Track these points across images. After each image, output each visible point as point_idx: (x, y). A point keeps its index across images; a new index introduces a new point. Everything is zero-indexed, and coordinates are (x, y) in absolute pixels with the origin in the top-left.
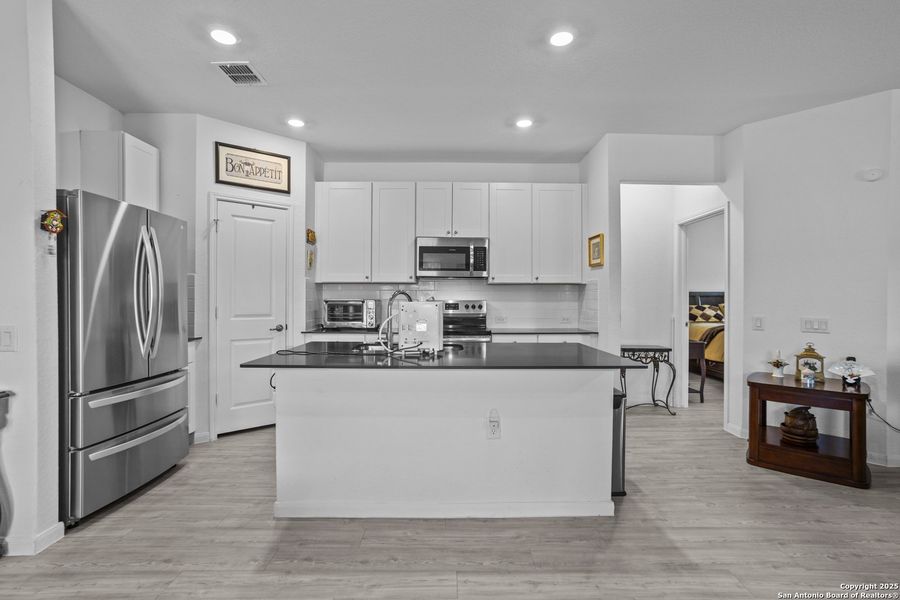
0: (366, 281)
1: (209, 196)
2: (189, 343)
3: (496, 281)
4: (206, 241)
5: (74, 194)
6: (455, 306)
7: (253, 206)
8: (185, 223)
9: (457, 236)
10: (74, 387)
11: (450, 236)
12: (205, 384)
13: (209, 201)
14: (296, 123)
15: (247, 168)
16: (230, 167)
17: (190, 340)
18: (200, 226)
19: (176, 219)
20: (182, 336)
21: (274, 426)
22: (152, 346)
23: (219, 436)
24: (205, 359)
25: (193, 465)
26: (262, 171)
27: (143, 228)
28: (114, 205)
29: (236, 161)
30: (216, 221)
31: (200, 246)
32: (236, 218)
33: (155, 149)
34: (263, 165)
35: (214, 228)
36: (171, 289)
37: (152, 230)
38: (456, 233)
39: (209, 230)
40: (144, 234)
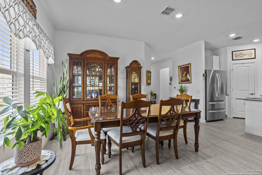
1: (231, 63)
2: (226, 96)
4: (230, 74)
5: (207, 70)
7: (243, 64)
8: (225, 71)
10: (207, 100)
12: (230, 105)
13: (231, 65)
14: (256, 40)
15: (241, 55)
16: (236, 56)
17: (226, 95)
18: (229, 70)
19: (223, 71)
20: (224, 94)
21: (245, 119)
22: (218, 95)
23: (233, 118)
24: (230, 100)
25: (226, 121)
26: (245, 55)
27: (217, 74)
28: (211, 71)
29: (238, 54)
30: (232, 69)
31: (228, 75)
32: (238, 68)
34: (246, 53)
36: (222, 84)
37: (218, 74)
39: (231, 71)
40: (217, 75)
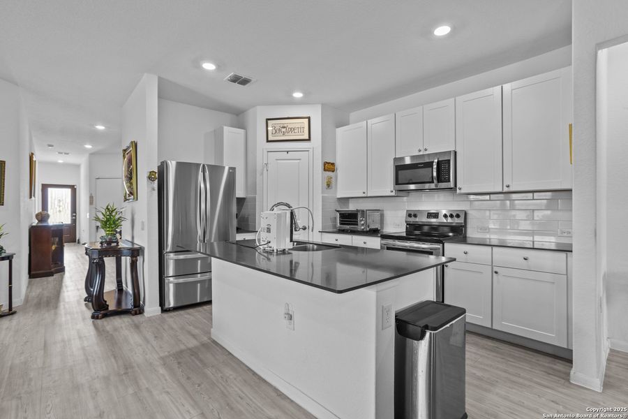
0: (364, 195)
1: (263, 150)
3: (462, 191)
4: (262, 176)
6: (436, 215)
7: (287, 152)
9: (427, 152)
10: (164, 249)
11: (421, 153)
13: (263, 153)
14: (298, 95)
15: (284, 130)
16: (274, 132)
18: (259, 168)
26: (292, 130)
29: (277, 127)
30: (266, 164)
31: (258, 179)
32: (279, 161)
33: (243, 130)
34: (293, 126)
35: (265, 169)
38: (426, 150)
39: (263, 170)
